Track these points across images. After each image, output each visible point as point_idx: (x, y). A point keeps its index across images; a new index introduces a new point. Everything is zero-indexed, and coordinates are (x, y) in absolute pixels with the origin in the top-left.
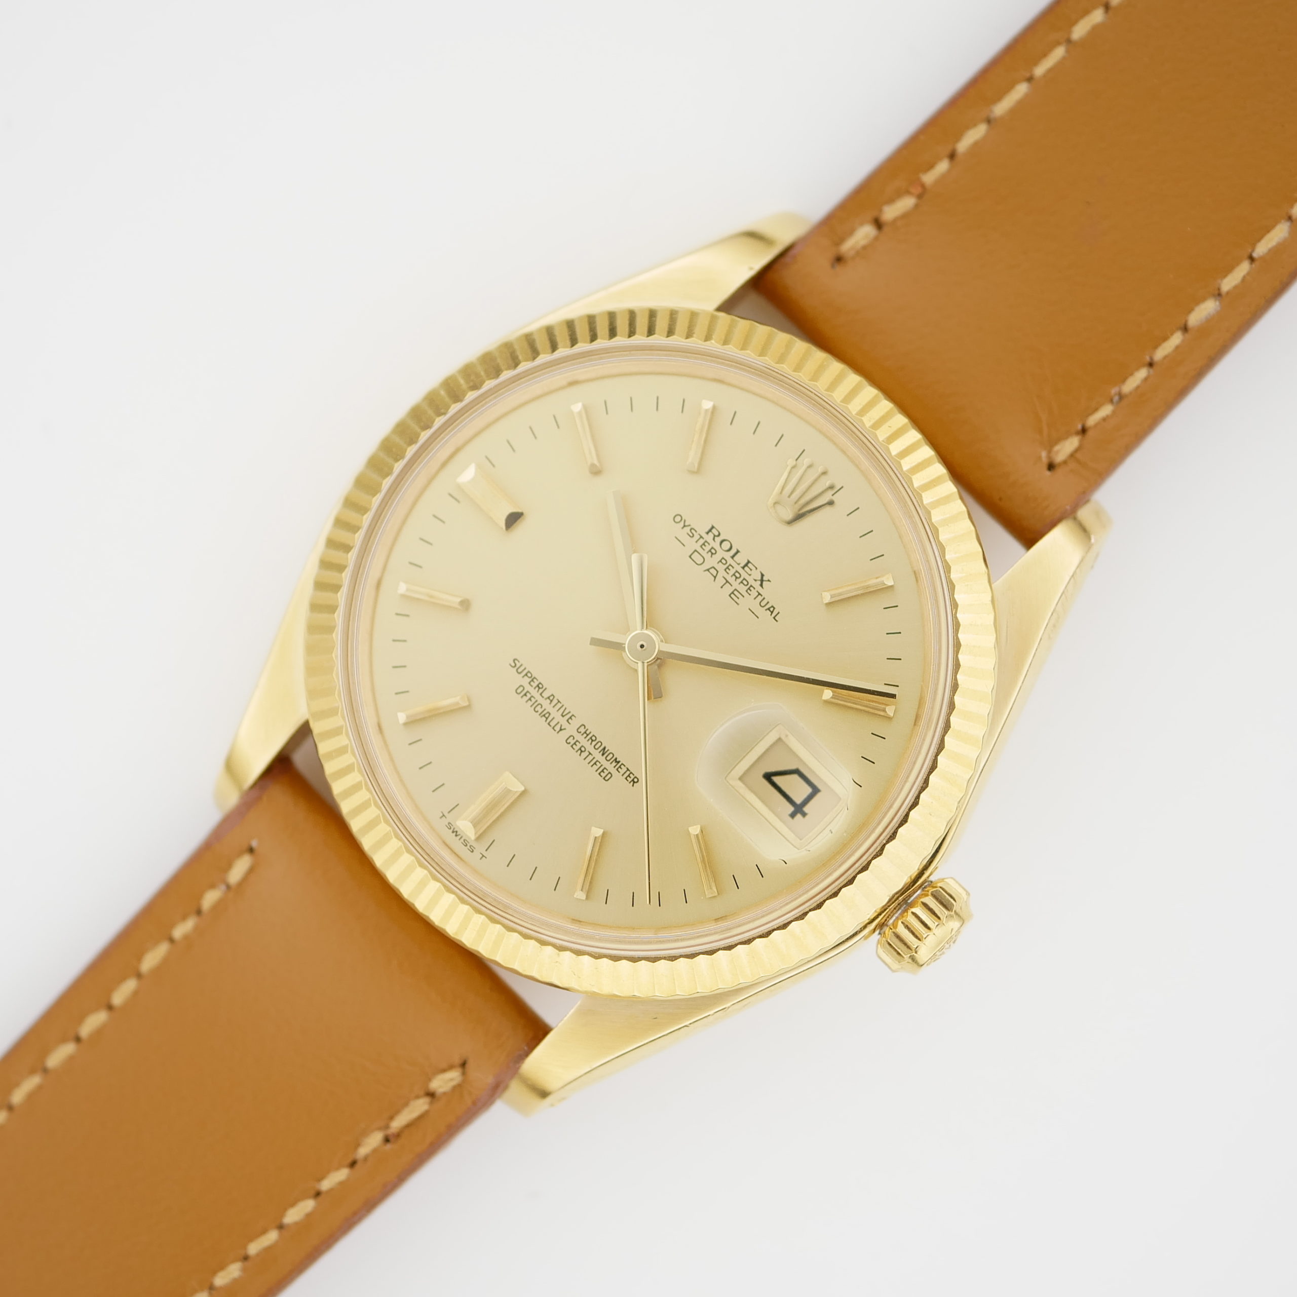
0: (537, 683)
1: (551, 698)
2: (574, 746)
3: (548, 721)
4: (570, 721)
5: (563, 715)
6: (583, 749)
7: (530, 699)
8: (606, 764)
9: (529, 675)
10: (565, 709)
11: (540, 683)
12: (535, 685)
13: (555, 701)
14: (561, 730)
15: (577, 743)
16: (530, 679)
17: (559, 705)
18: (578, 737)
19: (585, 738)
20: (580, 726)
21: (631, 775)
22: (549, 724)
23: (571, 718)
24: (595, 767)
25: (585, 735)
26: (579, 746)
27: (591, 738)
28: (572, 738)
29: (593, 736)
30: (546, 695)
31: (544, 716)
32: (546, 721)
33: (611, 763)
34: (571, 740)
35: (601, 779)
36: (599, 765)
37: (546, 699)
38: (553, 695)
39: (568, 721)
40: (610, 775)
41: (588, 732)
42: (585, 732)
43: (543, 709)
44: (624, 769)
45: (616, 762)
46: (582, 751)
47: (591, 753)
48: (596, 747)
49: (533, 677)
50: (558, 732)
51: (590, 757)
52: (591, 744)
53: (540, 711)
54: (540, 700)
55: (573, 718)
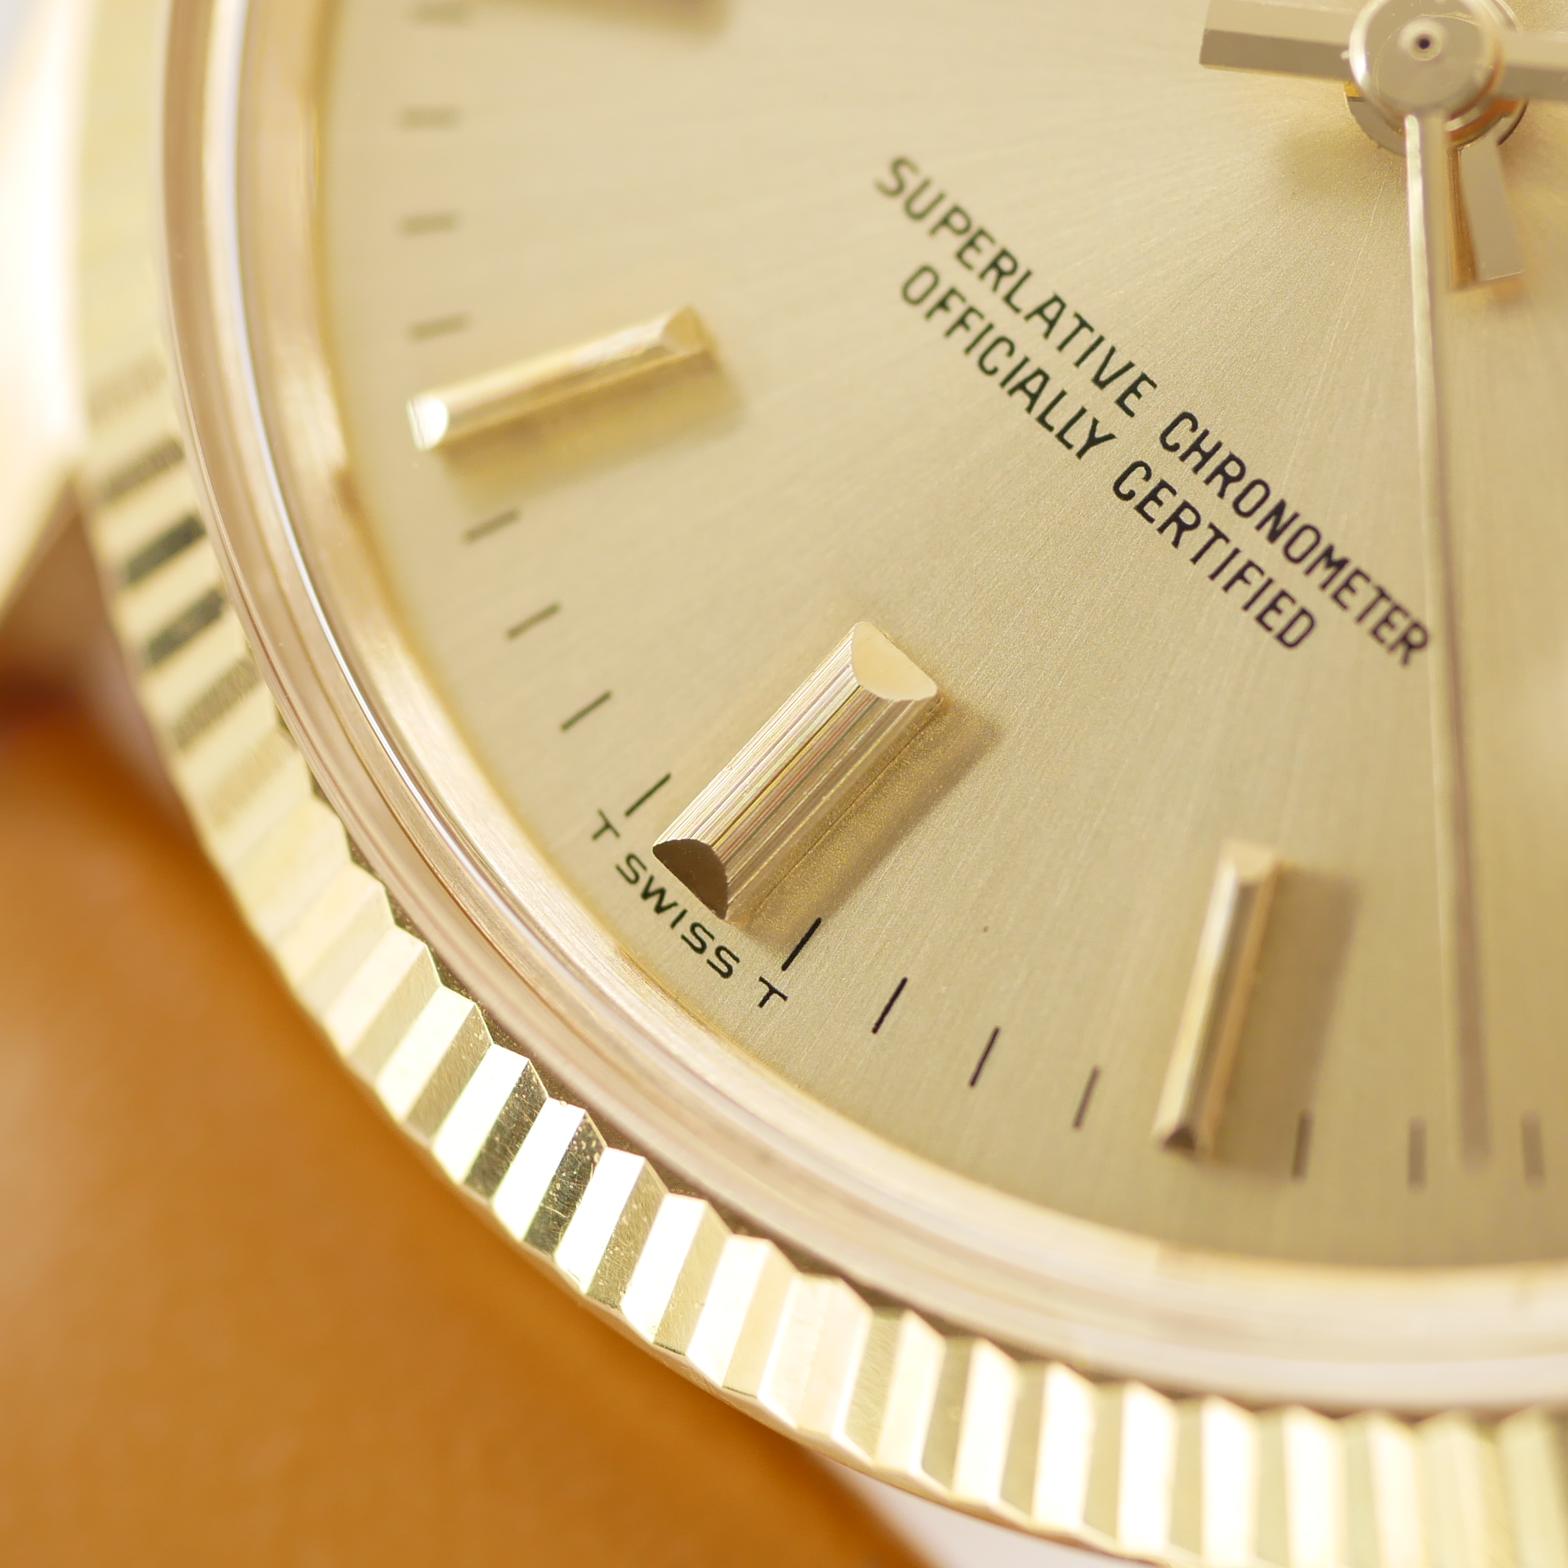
0: (988, 252)
1: (1051, 312)
2: (1151, 508)
3: (1039, 407)
4: (1131, 401)
5: (1103, 378)
6: (1187, 517)
7: (962, 322)
8: (1289, 577)
9: (958, 221)
10: (1112, 351)
11: (1004, 253)
12: (981, 260)
13: (1067, 324)
14: (1093, 441)
15: (1163, 494)
16: (963, 239)
17: (1085, 339)
18: (1168, 467)
19: (1196, 469)
20: (1175, 423)
21: (1397, 618)
22: (1042, 420)
23: (1133, 389)
24: (1242, 592)
25: (1196, 457)
26: (1170, 503)
27: (1220, 470)
28: (1141, 471)
29: (1232, 458)
30: (1028, 298)
31: (1022, 386)
32: (1029, 409)
33: (1309, 571)
34: (1136, 482)
35: (1268, 638)
36: (1256, 580)
37: (1028, 317)
38: (1056, 299)
39: (1120, 402)
40: (1303, 622)
41: (1206, 446)
42: (1196, 447)
43: (1017, 359)
44: (1364, 594)
45: (1330, 564)
46: (1183, 527)
47: (1224, 530)
48: (1245, 506)
49: (974, 230)
50: (1080, 454)
51: (1220, 551)
52: (1221, 494)
53: (1006, 366)
54: (1006, 322)
55: (1143, 387)
